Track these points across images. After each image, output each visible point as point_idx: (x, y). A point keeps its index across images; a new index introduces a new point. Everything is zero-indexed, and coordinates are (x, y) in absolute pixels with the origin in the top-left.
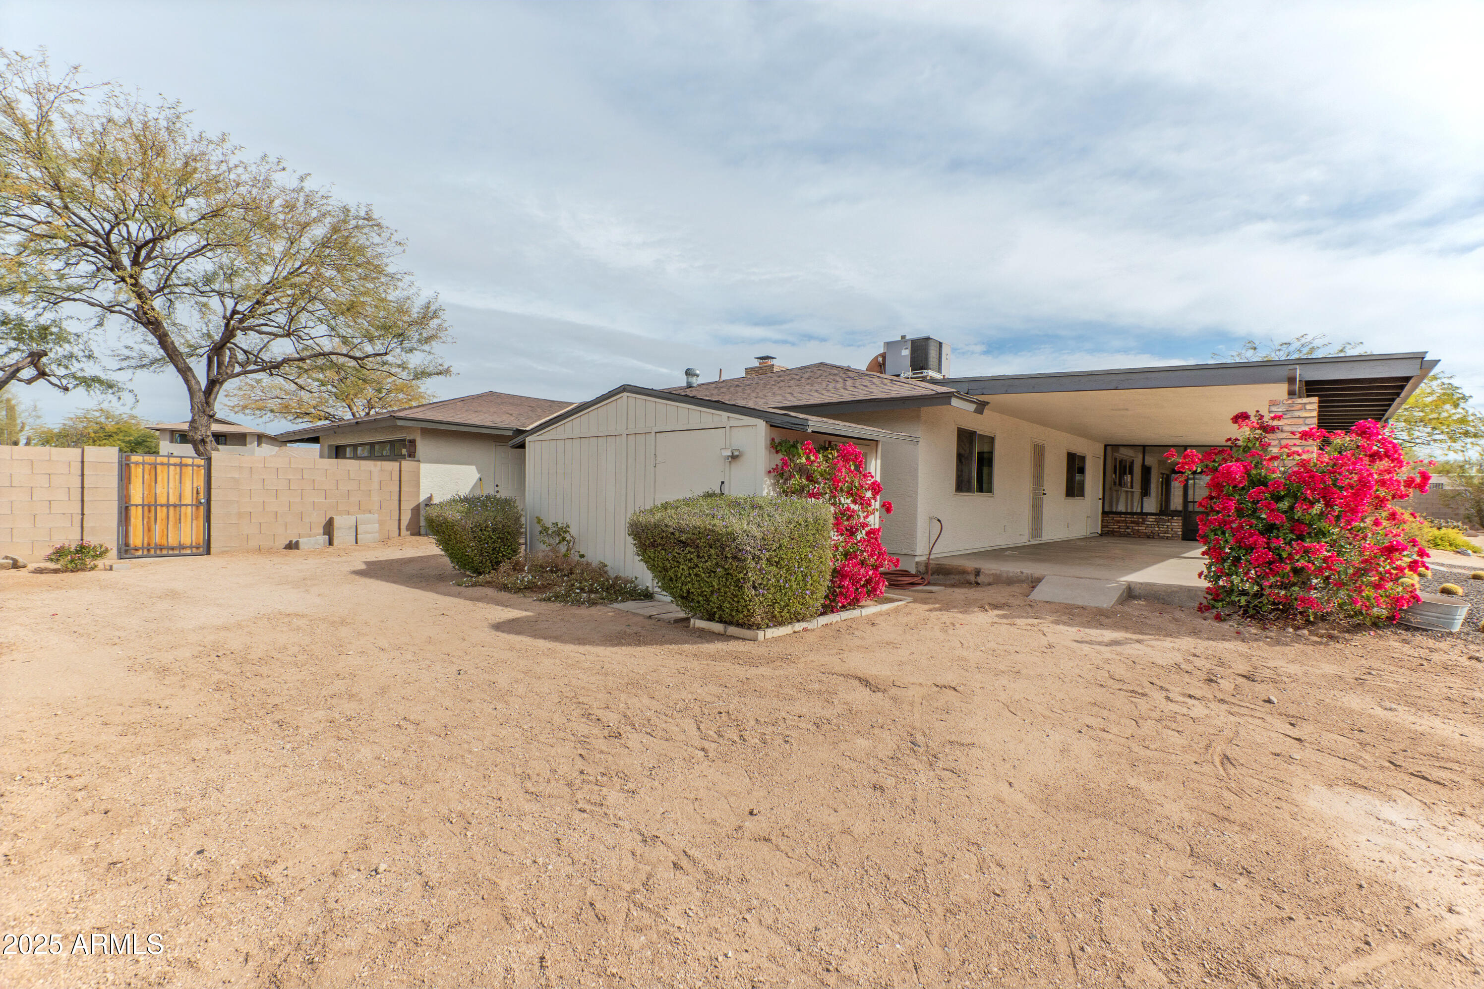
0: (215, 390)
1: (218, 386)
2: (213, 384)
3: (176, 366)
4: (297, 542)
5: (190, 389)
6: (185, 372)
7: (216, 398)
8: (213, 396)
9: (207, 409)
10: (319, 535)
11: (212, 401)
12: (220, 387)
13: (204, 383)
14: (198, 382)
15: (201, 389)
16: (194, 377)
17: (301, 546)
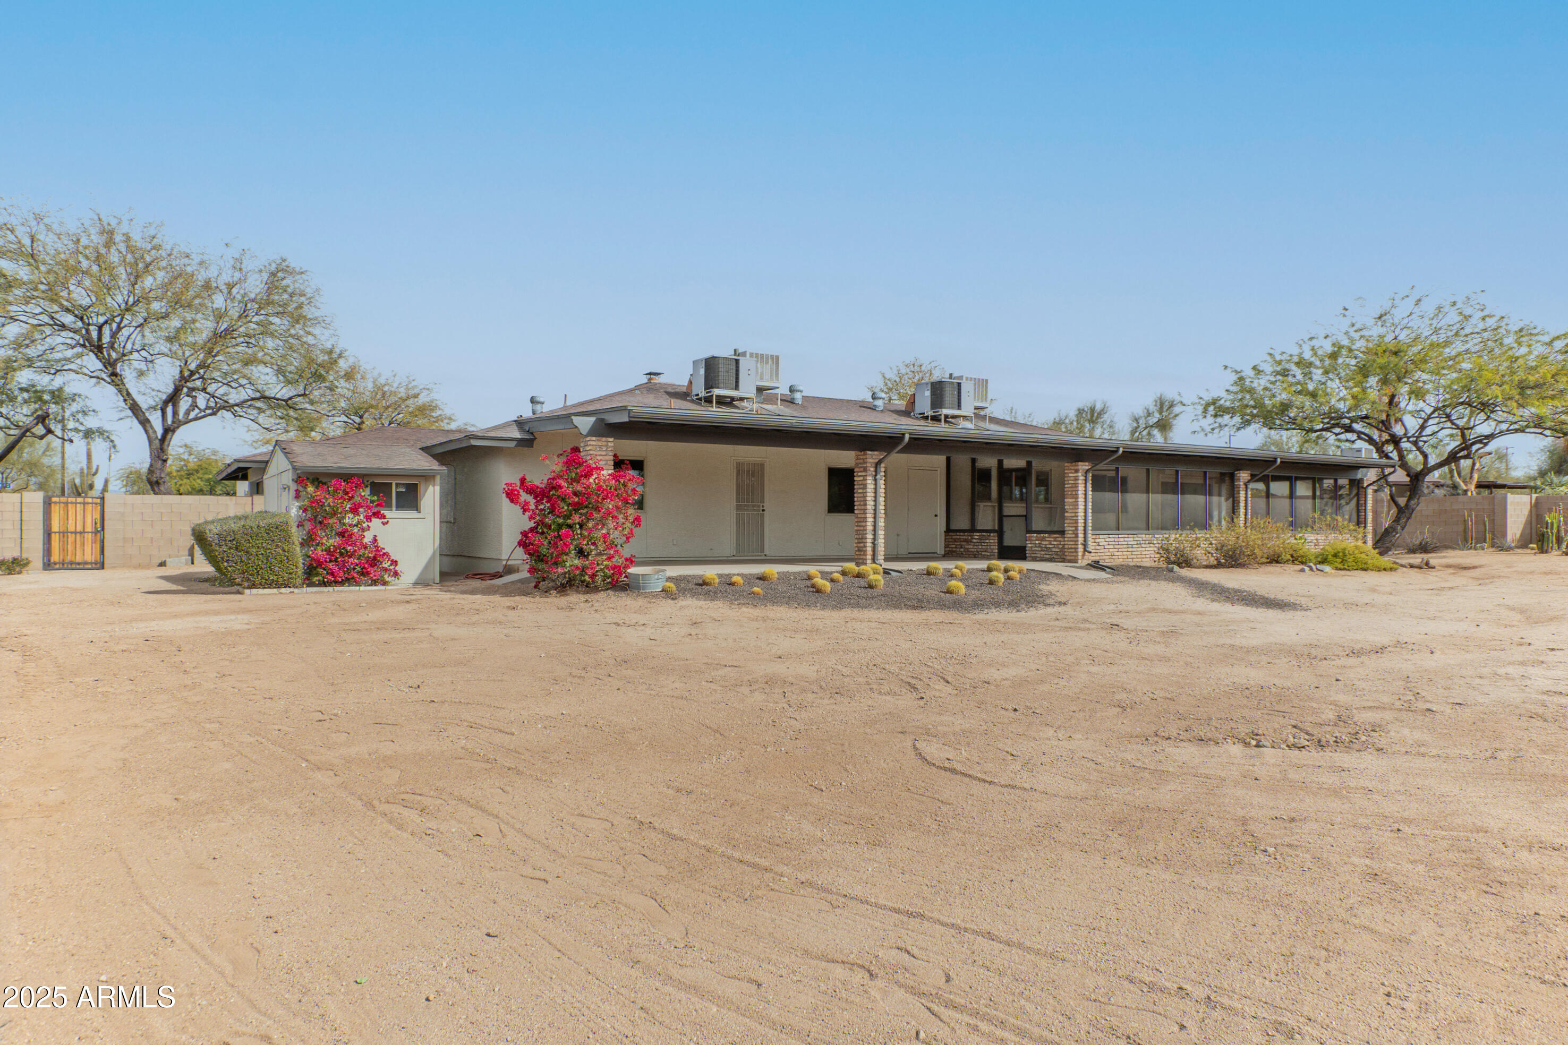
0: (169, 437)
1: (170, 434)
2: (168, 431)
3: (137, 418)
4: (165, 562)
5: (149, 437)
6: (145, 423)
7: (169, 444)
8: (166, 443)
9: (162, 454)
10: (185, 556)
11: (165, 447)
12: (173, 434)
13: (160, 432)
14: (155, 432)
15: (157, 437)
16: (152, 427)
17: (168, 563)
